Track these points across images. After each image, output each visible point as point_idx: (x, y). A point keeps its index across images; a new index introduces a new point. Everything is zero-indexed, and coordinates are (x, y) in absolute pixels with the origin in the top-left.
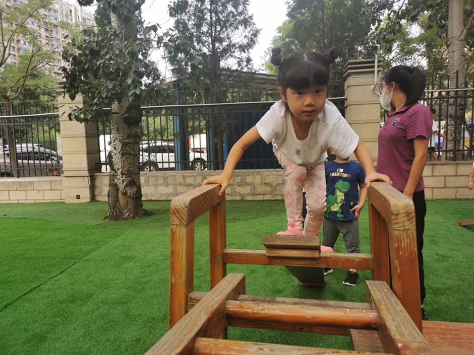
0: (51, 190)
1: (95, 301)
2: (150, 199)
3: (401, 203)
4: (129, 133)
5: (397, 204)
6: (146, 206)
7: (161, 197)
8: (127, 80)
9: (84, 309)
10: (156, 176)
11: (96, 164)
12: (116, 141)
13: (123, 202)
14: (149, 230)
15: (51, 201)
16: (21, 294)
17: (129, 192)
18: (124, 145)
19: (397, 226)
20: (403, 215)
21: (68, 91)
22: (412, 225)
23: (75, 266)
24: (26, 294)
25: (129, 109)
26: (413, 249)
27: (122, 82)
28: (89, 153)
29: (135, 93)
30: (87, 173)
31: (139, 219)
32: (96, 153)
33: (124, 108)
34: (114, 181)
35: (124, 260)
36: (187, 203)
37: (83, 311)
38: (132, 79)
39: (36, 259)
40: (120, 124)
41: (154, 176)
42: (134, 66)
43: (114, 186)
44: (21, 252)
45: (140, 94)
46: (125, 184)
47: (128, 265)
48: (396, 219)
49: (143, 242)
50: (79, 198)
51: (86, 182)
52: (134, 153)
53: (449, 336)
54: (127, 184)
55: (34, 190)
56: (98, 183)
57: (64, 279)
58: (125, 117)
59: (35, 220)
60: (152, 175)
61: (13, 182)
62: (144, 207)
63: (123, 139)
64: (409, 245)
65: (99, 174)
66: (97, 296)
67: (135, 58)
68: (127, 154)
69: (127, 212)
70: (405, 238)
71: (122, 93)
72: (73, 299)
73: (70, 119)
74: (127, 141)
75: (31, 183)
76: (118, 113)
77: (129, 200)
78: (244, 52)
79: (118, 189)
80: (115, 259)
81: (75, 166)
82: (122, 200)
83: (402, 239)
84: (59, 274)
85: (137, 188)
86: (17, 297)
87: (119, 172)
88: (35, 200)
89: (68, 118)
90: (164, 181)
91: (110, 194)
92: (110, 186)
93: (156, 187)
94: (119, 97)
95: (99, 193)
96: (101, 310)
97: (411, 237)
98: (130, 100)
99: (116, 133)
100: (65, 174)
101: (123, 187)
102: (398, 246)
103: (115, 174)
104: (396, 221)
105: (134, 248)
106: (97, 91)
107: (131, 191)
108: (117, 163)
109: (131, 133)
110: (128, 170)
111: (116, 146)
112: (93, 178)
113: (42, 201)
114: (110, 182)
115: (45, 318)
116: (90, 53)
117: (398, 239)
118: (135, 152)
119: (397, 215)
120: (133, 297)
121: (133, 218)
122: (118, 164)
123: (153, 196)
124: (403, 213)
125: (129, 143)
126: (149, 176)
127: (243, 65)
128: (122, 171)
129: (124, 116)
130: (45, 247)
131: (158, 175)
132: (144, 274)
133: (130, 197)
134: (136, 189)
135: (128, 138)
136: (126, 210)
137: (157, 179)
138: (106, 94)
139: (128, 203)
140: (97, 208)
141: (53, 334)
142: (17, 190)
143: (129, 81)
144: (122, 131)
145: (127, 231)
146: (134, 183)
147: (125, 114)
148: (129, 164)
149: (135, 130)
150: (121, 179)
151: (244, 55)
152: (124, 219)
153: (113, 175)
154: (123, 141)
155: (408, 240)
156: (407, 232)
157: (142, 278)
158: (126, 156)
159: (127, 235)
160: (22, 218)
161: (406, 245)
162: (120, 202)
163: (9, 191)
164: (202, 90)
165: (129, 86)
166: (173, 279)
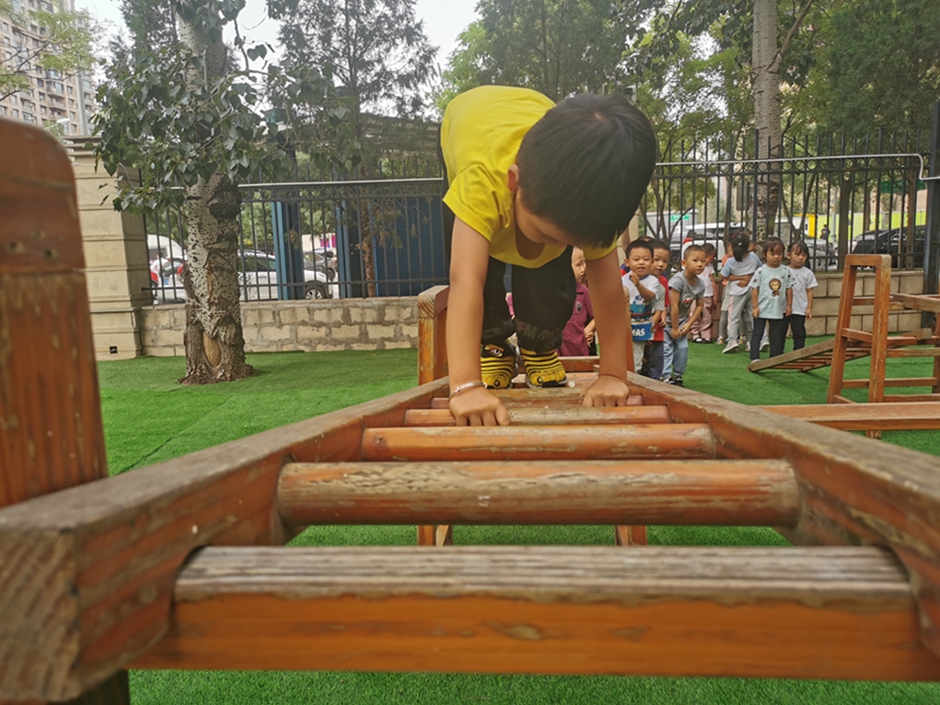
4: (220, 232)
10: (259, 310)
11: (143, 289)
12: (197, 247)
13: (212, 352)
14: (269, 394)
17: (222, 335)
18: (212, 253)
25: (219, 191)
28: (132, 269)
29: (240, 165)
30: (128, 306)
32: (142, 269)
33: (211, 188)
34: (194, 316)
38: (234, 141)
40: (204, 217)
43: (195, 325)
45: (249, 166)
46: (215, 321)
50: (116, 352)
51: (128, 323)
52: (229, 267)
54: (219, 321)
56: (149, 323)
62: (247, 362)
63: (209, 244)
65: (148, 308)
68: (217, 269)
69: (220, 369)
73: (120, 209)
74: (217, 246)
76: (200, 198)
77: (222, 349)
78: (408, 87)
79: (202, 331)
81: (107, 293)
85: (236, 329)
87: (204, 301)
90: (274, 318)
91: (189, 339)
92: (187, 325)
95: (153, 341)
99: (197, 232)
101: (213, 327)
103: (196, 304)
106: (168, 161)
107: (225, 334)
109: (223, 232)
110: (220, 298)
111: (197, 256)
112: (140, 317)
114: (188, 318)
118: (232, 266)
121: (232, 379)
122: (202, 287)
125: (220, 250)
128: (209, 300)
129: (210, 204)
133: (225, 343)
135: (219, 241)
136: (218, 367)
139: (220, 353)
140: (156, 367)
144: (208, 230)
145: (231, 396)
146: (231, 320)
148: (222, 286)
149: (230, 227)
150: (209, 313)
151: (409, 94)
152: (217, 382)
153: (194, 307)
154: (209, 247)
158: (215, 273)
159: (234, 402)
162: (207, 352)
165: (229, 152)
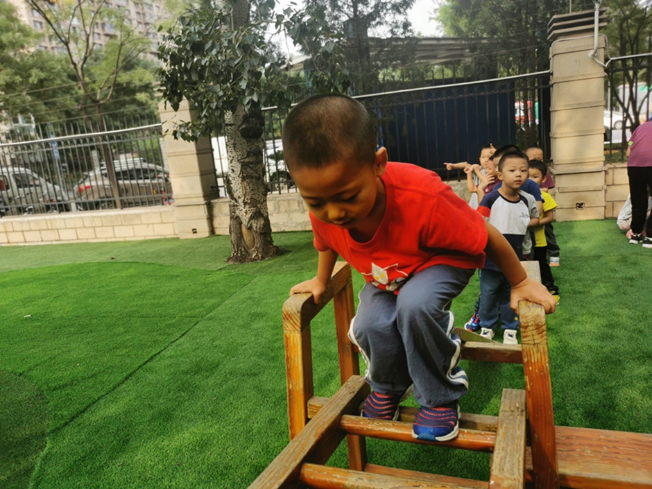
0: (162, 223)
1: (223, 372)
2: (282, 230)
3: (531, 313)
4: (249, 150)
5: (526, 315)
6: (277, 241)
7: (295, 227)
8: (241, 84)
9: (211, 381)
10: (288, 200)
11: (212, 187)
12: (233, 161)
13: (248, 239)
14: (282, 276)
15: (163, 237)
16: (141, 362)
17: (254, 226)
18: (244, 166)
19: (525, 339)
20: (533, 328)
21: (170, 100)
22: (543, 339)
23: (197, 326)
24: (146, 362)
25: (246, 118)
26: (544, 365)
27: (234, 85)
28: (203, 174)
29: (252, 100)
30: (202, 201)
31: (270, 260)
32: (211, 173)
33: (241, 117)
34: (235, 212)
35: (253, 318)
36: (299, 308)
37: (210, 384)
38: (247, 82)
39: (153, 317)
40: (237, 139)
41: (285, 200)
42: (248, 63)
43: (236, 219)
44: (135, 308)
45: (259, 101)
46: (249, 216)
47: (259, 324)
48: (525, 332)
49: (275, 293)
50: (196, 232)
51: (203, 212)
52: (257, 175)
53: (605, 448)
54: (251, 216)
55: (142, 224)
56: (216, 211)
57: (186, 343)
58: (242, 129)
59: (147, 264)
60: (282, 198)
61: (116, 216)
62: (274, 244)
63: (242, 159)
64: (540, 360)
65: (216, 201)
66: (224, 365)
67: (249, 53)
68: (248, 177)
69: (254, 251)
70: (535, 353)
71: (236, 99)
72: (197, 369)
73: (176, 138)
74: (247, 160)
75: (138, 216)
76: (233, 124)
77: (255, 236)
78: (400, 12)
79: (240, 223)
80: (242, 317)
81: (187, 192)
82: (247, 238)
83: (532, 353)
84: (180, 337)
85: (265, 221)
86: (136, 366)
87: (240, 201)
88: (145, 236)
89: (173, 137)
90: (299, 206)
91: (232, 229)
92: (231, 219)
93: (289, 215)
94: (232, 104)
95: (219, 224)
96: (229, 382)
97: (542, 351)
98: (246, 110)
99: (233, 151)
100: (177, 202)
101: (247, 220)
102: (528, 361)
103: (236, 203)
104: (525, 334)
105: (265, 301)
106: (205, 100)
107: (257, 225)
108: (237, 190)
109: (251, 149)
110: (251, 198)
111: (234, 168)
112: (210, 207)
113: (152, 238)
114: (231, 214)
115: (169, 392)
116: (192, 48)
117: (527, 354)
118: (259, 174)
119: (526, 327)
120: (265, 368)
121: (263, 258)
122: (239, 191)
123: (285, 226)
124: (532, 325)
125: (249, 163)
126: (279, 201)
127: (398, 34)
128: (244, 200)
129: (240, 128)
130: (161, 301)
131: (290, 198)
132: (277, 337)
133: (257, 232)
134: (262, 222)
135: (248, 156)
136: (253, 249)
137: (289, 204)
138: (215, 104)
139: (254, 239)
140: (218, 246)
141: (179, 411)
142: (122, 225)
143: (243, 85)
144: (240, 149)
145: (255, 277)
146: (260, 214)
147: (241, 125)
148: (252, 190)
149: (257, 145)
150: (244, 210)
151: (400, 18)
152: (252, 261)
153: (234, 206)
154: (242, 161)
155: (539, 354)
156: (537, 347)
157: (274, 342)
158: (247, 180)
159: (255, 283)
160: (133, 262)
161: (536, 360)
162: (245, 239)
163: (113, 226)
164: (340, 84)
165: (244, 91)
166: (291, 385)
